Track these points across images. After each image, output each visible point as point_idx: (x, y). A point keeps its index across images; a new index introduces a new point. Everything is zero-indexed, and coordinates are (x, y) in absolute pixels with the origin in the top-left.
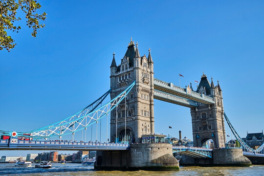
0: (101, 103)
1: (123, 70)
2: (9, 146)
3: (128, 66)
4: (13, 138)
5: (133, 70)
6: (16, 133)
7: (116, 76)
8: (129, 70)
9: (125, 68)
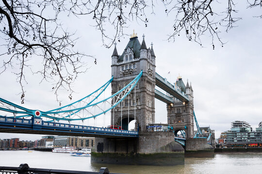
0: (104, 90)
1: (127, 59)
2: (32, 128)
3: (133, 56)
4: (36, 118)
5: (139, 61)
6: (40, 112)
7: (117, 66)
8: (134, 60)
9: (129, 58)
